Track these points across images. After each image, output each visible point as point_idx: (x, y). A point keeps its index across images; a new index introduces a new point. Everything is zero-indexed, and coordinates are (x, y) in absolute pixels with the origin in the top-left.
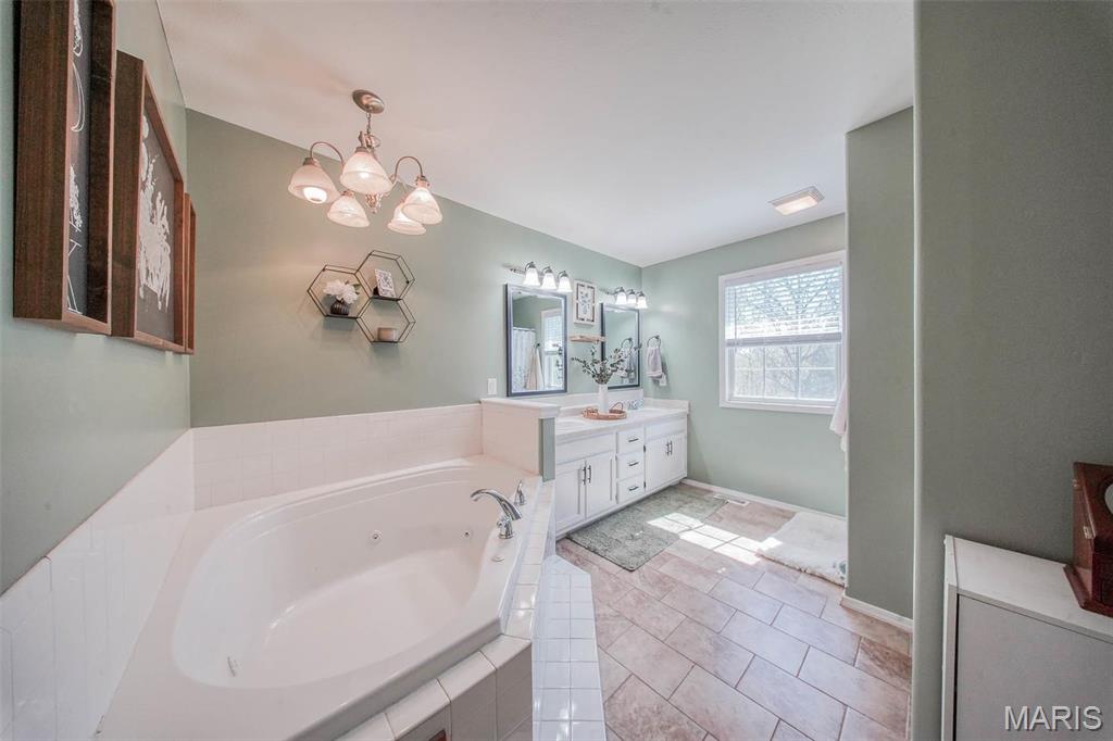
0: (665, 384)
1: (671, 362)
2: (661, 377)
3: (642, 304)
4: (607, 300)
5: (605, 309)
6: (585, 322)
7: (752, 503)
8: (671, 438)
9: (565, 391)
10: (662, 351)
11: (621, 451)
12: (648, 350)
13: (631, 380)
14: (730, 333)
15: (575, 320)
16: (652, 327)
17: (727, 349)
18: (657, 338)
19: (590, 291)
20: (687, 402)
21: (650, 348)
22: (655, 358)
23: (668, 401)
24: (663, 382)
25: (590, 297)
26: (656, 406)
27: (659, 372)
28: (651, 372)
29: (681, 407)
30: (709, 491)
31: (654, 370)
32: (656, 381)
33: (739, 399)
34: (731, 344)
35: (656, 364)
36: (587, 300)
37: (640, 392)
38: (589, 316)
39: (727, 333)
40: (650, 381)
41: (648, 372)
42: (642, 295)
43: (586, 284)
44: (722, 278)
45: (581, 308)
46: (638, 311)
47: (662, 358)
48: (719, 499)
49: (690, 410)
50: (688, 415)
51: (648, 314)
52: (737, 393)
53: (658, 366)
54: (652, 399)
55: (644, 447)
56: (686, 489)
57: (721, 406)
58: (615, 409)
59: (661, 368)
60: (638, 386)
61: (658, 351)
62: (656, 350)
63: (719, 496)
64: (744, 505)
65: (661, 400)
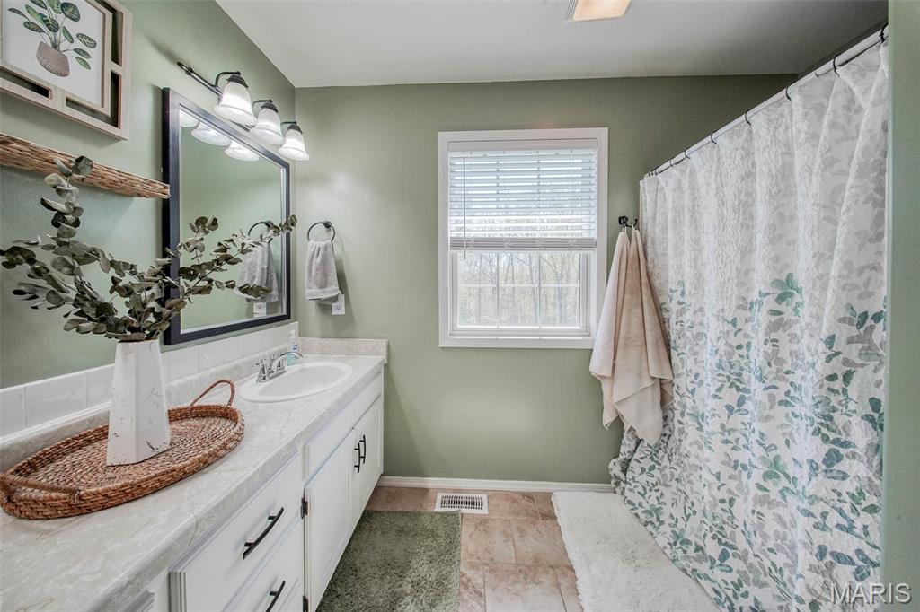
0: (342, 311)
1: (354, 272)
2: (335, 299)
3: (294, 147)
8: (364, 429)
10: (338, 250)
12: (308, 246)
13: (271, 306)
14: (454, 226)
16: (314, 205)
17: (450, 252)
18: (328, 226)
20: (384, 343)
21: (313, 244)
22: (324, 262)
23: (346, 342)
24: (339, 309)
26: (324, 353)
27: (333, 290)
28: (315, 290)
29: (373, 361)
30: (424, 492)
31: (323, 286)
32: (325, 306)
33: (464, 332)
34: (458, 244)
35: (325, 275)
37: (291, 329)
39: (450, 227)
40: (313, 305)
41: (309, 290)
42: (295, 128)
44: (444, 137)
46: (286, 166)
47: (339, 264)
48: (446, 513)
49: (389, 357)
50: (385, 365)
51: (306, 180)
52: (461, 324)
53: (330, 279)
54: (315, 341)
55: (305, 503)
56: (389, 508)
57: (441, 346)
58: (203, 402)
59: (336, 282)
60: (287, 317)
61: (329, 250)
62: (326, 247)
63: (444, 503)
64: (485, 511)
65: (338, 342)
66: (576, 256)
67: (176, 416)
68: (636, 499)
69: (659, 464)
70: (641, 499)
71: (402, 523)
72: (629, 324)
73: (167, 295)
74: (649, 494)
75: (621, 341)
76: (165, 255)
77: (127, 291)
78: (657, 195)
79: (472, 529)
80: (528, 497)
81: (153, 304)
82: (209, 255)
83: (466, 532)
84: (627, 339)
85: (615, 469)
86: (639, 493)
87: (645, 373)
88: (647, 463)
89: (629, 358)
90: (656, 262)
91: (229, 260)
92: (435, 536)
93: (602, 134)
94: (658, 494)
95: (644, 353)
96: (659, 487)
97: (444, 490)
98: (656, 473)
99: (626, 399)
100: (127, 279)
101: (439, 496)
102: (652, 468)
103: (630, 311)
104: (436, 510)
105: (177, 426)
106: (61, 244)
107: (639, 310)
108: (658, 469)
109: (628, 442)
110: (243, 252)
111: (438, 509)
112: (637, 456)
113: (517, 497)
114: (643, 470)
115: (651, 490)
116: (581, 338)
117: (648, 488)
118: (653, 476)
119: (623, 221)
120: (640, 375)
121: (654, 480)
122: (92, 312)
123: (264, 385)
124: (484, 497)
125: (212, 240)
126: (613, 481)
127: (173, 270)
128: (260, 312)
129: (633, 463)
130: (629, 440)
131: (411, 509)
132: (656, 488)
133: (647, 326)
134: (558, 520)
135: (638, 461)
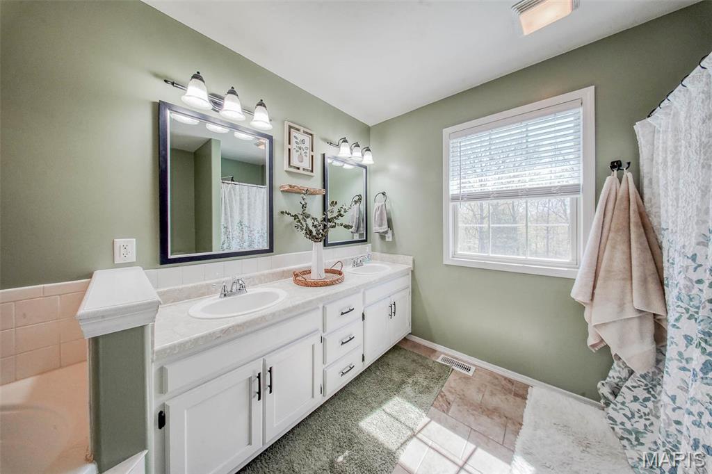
0: (390, 239)
1: (397, 218)
2: (386, 232)
3: (368, 159)
4: (330, 151)
5: (328, 161)
6: (301, 171)
7: (478, 368)
8: (395, 298)
9: (271, 250)
10: (388, 207)
11: (329, 329)
12: (375, 205)
13: (361, 235)
14: (453, 188)
15: (286, 167)
16: (380, 183)
17: (451, 204)
18: (384, 194)
19: (307, 139)
20: (412, 257)
21: (377, 205)
22: (381, 213)
23: (392, 256)
24: (389, 238)
25: (308, 144)
26: (382, 260)
27: (385, 228)
28: (377, 228)
29: (404, 264)
30: (434, 351)
31: (381, 225)
32: (382, 236)
33: (462, 256)
35: (382, 220)
36: (303, 146)
37: (368, 246)
38: (306, 164)
39: (451, 188)
40: (377, 236)
41: (375, 228)
42: (368, 150)
43: (302, 129)
44: (446, 131)
45: (295, 155)
46: (366, 168)
47: (388, 214)
48: (444, 365)
49: (414, 267)
50: (412, 271)
51: (376, 171)
52: (461, 250)
53: (384, 223)
54: (378, 254)
55: (363, 315)
56: (411, 350)
57: (444, 263)
58: (334, 268)
59: (387, 223)
60: (366, 241)
61: (384, 207)
62: (382, 206)
63: (443, 360)
64: (470, 374)
65: (388, 255)
66: (568, 199)
67: (327, 271)
68: (619, 417)
69: (656, 398)
70: (625, 420)
71: (416, 358)
72: (611, 259)
73: (325, 228)
74: (636, 419)
75: (602, 274)
76: (324, 214)
77: (315, 226)
78: (654, 136)
79: (457, 378)
80: (509, 381)
81: (321, 231)
82: (335, 214)
83: (452, 377)
84: (608, 271)
85: (605, 390)
86: (624, 415)
87: (628, 305)
88: (642, 394)
89: (610, 289)
90: (653, 202)
91: (340, 215)
92: (432, 370)
93: (588, 93)
94: (648, 423)
95: (629, 287)
96: (650, 417)
97: (445, 354)
98: (650, 404)
99: (605, 324)
100: (316, 223)
101: (442, 356)
102: (646, 400)
103: (613, 247)
104: (437, 361)
105: (327, 274)
106: (304, 214)
107: (624, 247)
108: (653, 402)
109: (617, 369)
110: (345, 212)
111: (439, 360)
112: (629, 383)
113: (498, 377)
114: (636, 399)
115: (641, 417)
116: (566, 269)
117: (637, 415)
118: (646, 407)
119: (616, 165)
120: (621, 306)
121: (647, 411)
122: (308, 232)
123: (354, 268)
124: (473, 369)
125: (336, 209)
126: (602, 401)
127: (326, 219)
128: (356, 237)
129: (624, 389)
130: (620, 367)
131: (423, 355)
132: (647, 417)
133: (634, 262)
134: (527, 402)
135: (629, 388)
